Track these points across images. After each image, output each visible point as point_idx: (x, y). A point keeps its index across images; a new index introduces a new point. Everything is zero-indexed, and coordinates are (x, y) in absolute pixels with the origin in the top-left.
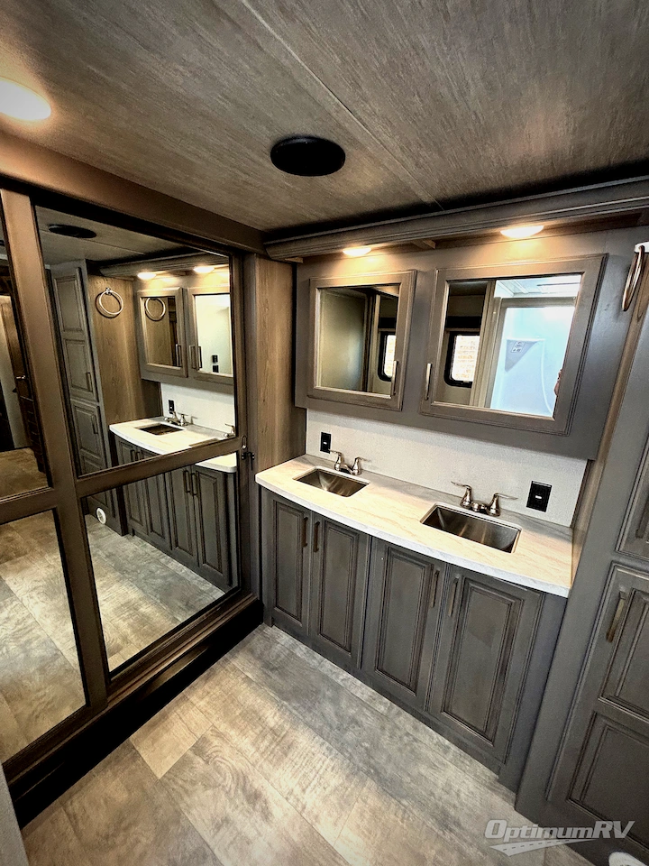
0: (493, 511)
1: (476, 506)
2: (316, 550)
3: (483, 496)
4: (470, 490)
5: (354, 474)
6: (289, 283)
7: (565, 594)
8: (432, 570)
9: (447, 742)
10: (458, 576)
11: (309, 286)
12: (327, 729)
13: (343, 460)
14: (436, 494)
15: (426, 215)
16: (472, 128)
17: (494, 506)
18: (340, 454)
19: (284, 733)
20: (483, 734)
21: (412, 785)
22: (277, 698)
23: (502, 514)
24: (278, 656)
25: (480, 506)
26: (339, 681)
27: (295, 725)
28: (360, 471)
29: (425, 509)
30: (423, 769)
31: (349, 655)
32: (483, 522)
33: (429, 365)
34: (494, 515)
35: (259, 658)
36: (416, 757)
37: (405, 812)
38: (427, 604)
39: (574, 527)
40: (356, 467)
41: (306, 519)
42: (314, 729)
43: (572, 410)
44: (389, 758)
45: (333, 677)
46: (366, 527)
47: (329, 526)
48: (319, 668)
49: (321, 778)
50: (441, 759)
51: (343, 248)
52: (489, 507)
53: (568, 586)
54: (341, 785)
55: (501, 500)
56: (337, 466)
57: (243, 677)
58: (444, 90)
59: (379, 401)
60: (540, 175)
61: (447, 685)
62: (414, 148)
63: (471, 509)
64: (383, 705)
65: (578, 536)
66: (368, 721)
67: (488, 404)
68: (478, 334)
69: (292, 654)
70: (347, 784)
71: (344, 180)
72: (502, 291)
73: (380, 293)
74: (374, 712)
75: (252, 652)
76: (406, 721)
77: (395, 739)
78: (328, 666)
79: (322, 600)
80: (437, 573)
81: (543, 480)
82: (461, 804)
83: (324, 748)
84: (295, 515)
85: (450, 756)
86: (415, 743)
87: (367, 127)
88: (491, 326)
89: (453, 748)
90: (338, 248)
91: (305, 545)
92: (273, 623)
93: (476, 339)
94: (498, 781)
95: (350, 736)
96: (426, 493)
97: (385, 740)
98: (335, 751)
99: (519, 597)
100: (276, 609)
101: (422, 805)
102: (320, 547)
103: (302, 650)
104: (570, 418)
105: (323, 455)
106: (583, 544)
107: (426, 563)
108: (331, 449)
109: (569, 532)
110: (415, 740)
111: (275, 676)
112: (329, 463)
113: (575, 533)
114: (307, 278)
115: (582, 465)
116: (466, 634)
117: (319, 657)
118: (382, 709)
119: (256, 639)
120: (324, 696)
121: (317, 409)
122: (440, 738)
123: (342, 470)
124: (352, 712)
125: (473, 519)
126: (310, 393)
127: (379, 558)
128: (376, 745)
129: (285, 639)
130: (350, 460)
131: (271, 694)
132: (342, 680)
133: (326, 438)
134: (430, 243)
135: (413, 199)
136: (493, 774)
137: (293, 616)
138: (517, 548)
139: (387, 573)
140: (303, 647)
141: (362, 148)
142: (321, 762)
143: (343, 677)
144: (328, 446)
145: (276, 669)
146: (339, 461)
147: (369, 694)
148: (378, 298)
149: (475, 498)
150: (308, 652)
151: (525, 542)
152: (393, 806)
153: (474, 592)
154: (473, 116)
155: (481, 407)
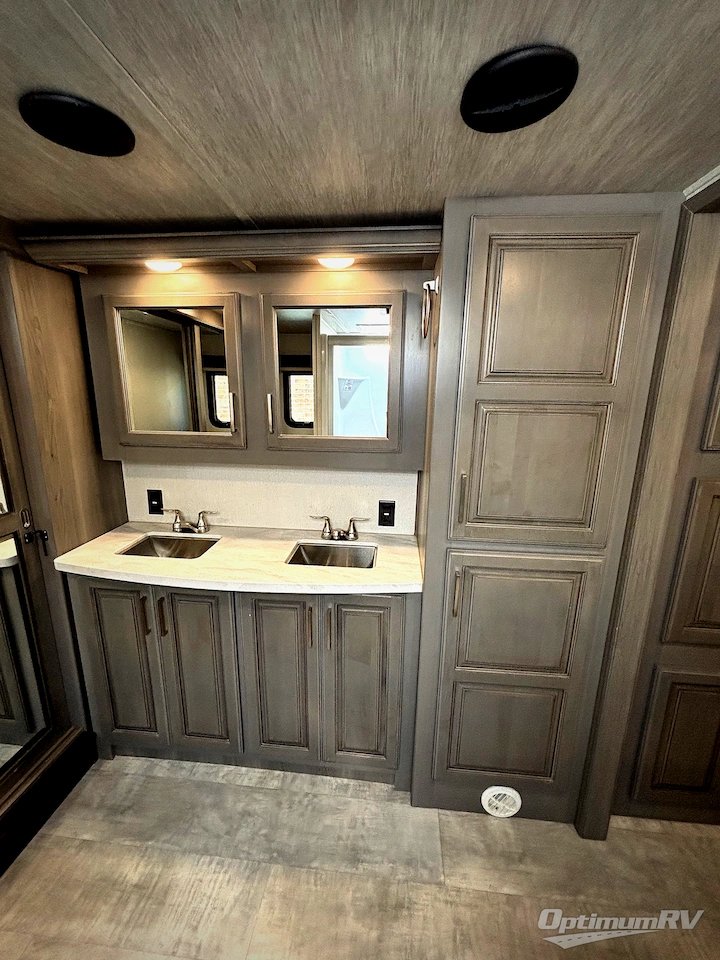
0: (352, 536)
1: (336, 534)
2: (164, 632)
3: (341, 524)
4: (328, 520)
5: (200, 532)
6: (69, 297)
7: (419, 589)
8: (305, 608)
9: (346, 781)
10: (330, 606)
11: (101, 304)
12: (212, 843)
13: (182, 519)
14: (297, 532)
15: (242, 232)
16: (277, 143)
17: (352, 531)
18: (178, 512)
19: (155, 880)
20: (376, 752)
21: (320, 842)
22: (138, 844)
23: (360, 537)
24: (130, 791)
25: (339, 533)
26: (219, 780)
27: (168, 861)
28: (208, 527)
29: (288, 550)
30: (328, 821)
31: (228, 742)
32: (344, 548)
33: (269, 396)
34: (353, 540)
35: (100, 807)
36: (318, 811)
37: (316, 874)
38: (305, 646)
39: (417, 534)
40: (202, 523)
41: (145, 599)
42: (197, 852)
43: (401, 429)
44: (292, 831)
45: (212, 779)
46: (226, 584)
47: (177, 598)
48: (193, 778)
49: (215, 900)
50: (343, 799)
51: (146, 258)
52: (348, 533)
53: (421, 581)
54: (242, 892)
55: (357, 524)
56: (177, 526)
57: (77, 843)
58: (244, 92)
59: (218, 441)
60: (345, 210)
61: (337, 723)
62: (220, 151)
63: (332, 538)
64: (275, 779)
65: (421, 539)
66: (262, 805)
67: (331, 431)
68: (310, 373)
69: (150, 778)
70: (248, 887)
71: (136, 171)
72: (327, 328)
73: (199, 324)
74: (266, 792)
75: (87, 805)
76: (302, 782)
77: (295, 807)
78: (202, 768)
79: (182, 691)
80: (311, 609)
81: (388, 499)
82: (368, 830)
83: (213, 866)
84: (127, 597)
85: (350, 792)
86: (316, 800)
87: (159, 108)
88: (323, 365)
89: (353, 782)
90: (139, 258)
91: (147, 631)
92: (115, 751)
93: (310, 378)
94: (395, 789)
95: (243, 834)
96: (285, 534)
97: (284, 815)
98: (228, 861)
99: (386, 605)
100: (116, 731)
101: (332, 856)
102: (169, 627)
103: (162, 768)
104: (400, 437)
105: (155, 518)
106: (425, 545)
107: (298, 603)
108: (164, 508)
109: (414, 539)
110: (315, 796)
111: (128, 819)
112: (165, 525)
113: (419, 538)
114: (99, 293)
115: (415, 476)
116: (347, 662)
117: (187, 765)
118: (275, 784)
119: (90, 786)
120: (204, 807)
121: (136, 461)
122: (339, 780)
123: (184, 530)
124: (240, 806)
125: (335, 548)
126: (123, 440)
127: (246, 616)
128: (274, 826)
129: (134, 765)
130: (192, 516)
131: (127, 843)
132: (223, 777)
133: (155, 497)
134: (249, 264)
135: (223, 213)
136: (390, 786)
137: (144, 729)
138: (378, 563)
139: (258, 631)
140: (165, 763)
141: (156, 132)
142: (212, 883)
143: (224, 773)
144: (160, 505)
145: (129, 808)
146: (178, 520)
147: (259, 775)
148: (197, 329)
149: (334, 527)
150: (172, 765)
151: (383, 556)
152: (304, 877)
153: (347, 617)
154: (277, 132)
155: (325, 435)
